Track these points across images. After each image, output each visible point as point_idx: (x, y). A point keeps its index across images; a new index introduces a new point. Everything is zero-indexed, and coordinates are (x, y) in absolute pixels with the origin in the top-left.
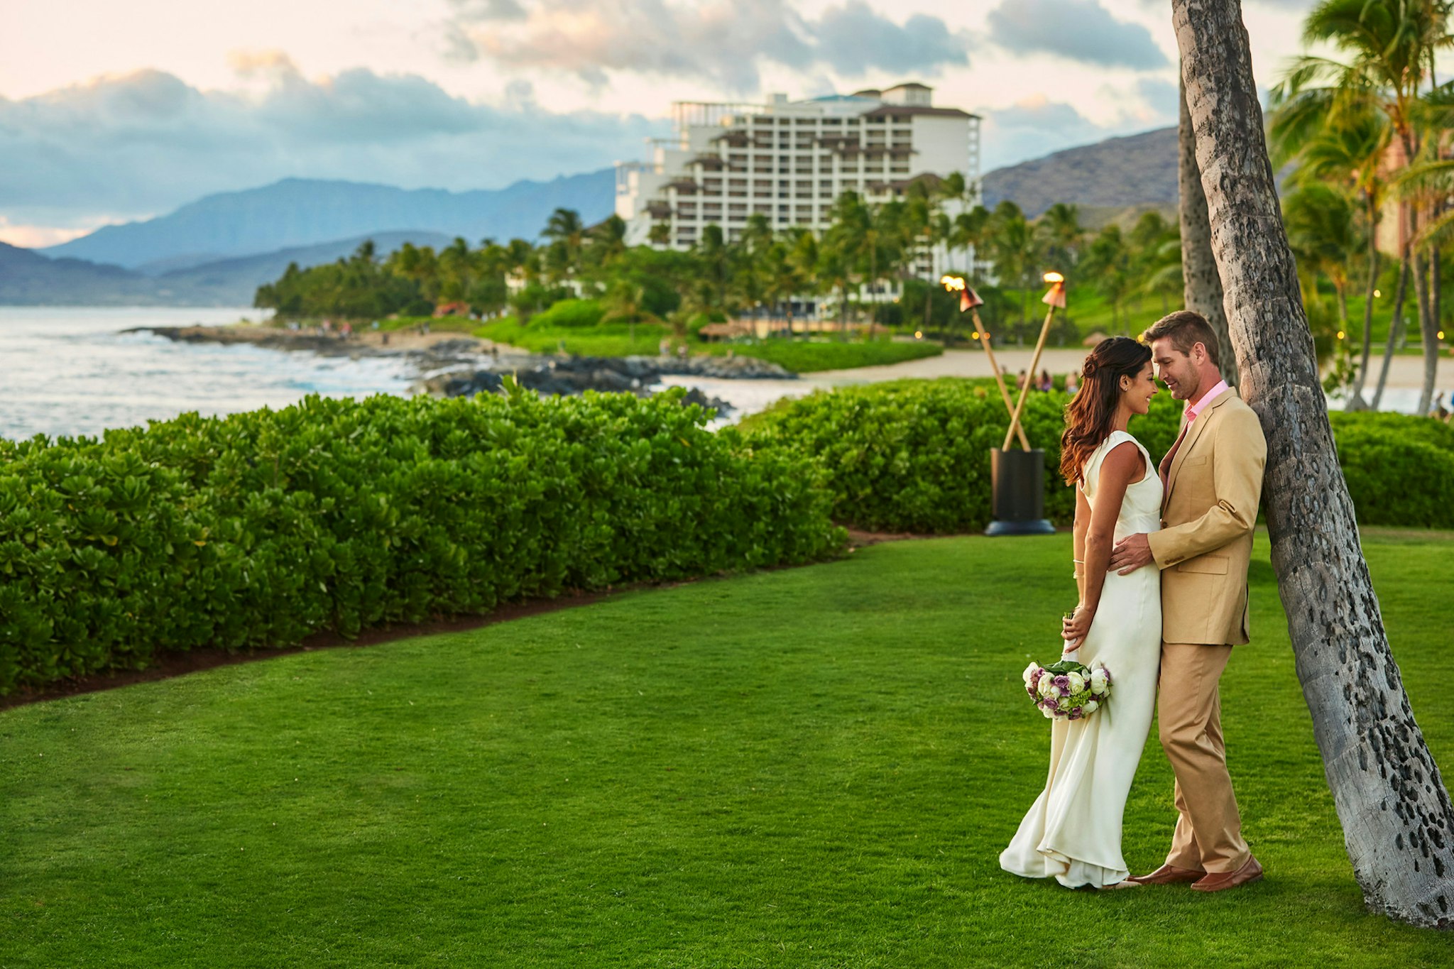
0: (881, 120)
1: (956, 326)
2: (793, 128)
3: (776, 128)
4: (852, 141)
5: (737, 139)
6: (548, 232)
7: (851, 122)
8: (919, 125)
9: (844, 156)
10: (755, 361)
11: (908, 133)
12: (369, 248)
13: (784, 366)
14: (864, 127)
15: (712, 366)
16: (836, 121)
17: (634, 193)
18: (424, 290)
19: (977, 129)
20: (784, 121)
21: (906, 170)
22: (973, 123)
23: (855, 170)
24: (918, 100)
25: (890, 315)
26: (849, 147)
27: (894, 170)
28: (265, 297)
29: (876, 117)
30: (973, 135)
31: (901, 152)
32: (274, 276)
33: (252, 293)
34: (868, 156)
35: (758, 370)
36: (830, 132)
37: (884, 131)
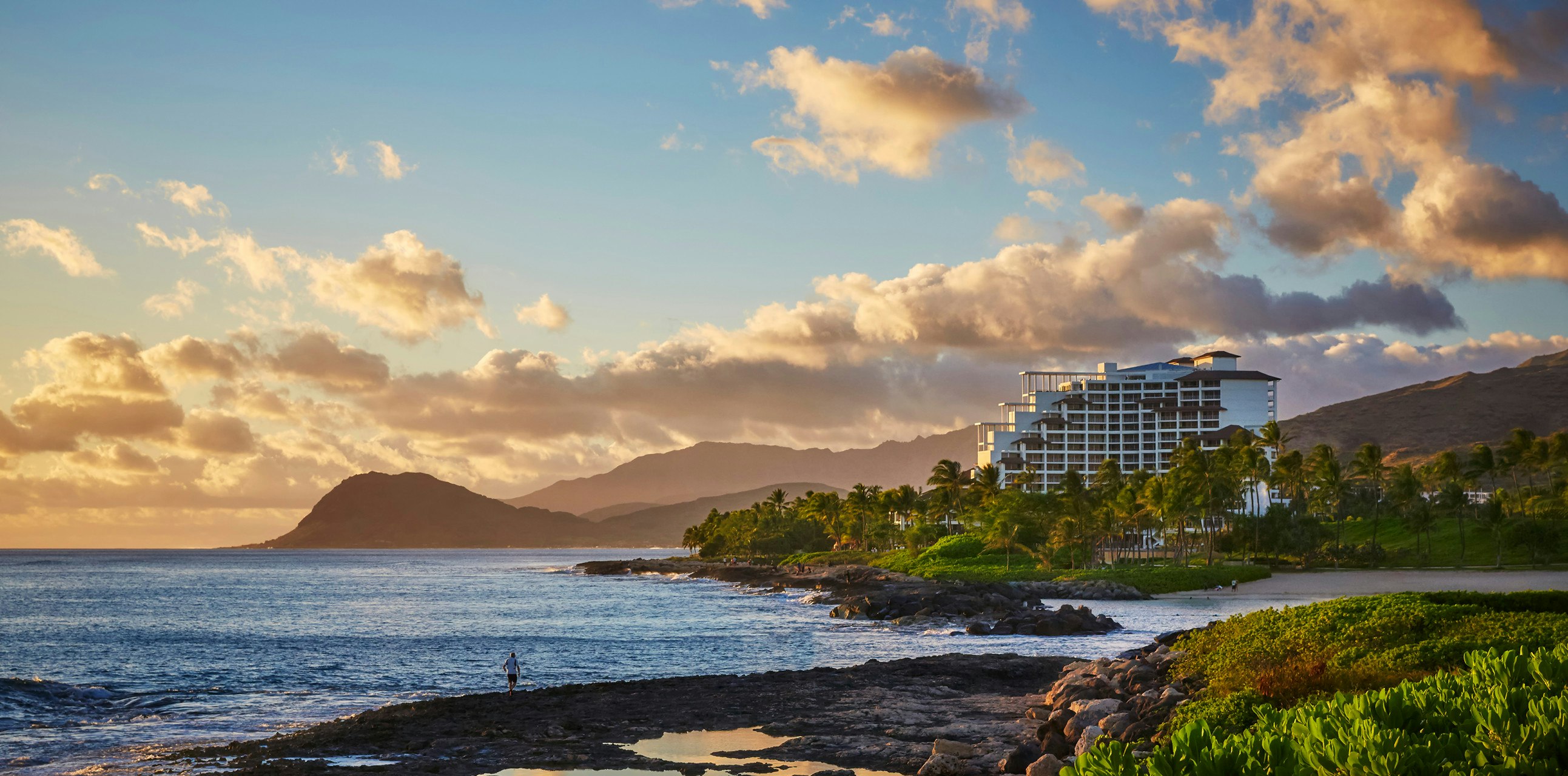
0: (1195, 384)
1: (1281, 552)
2: (1121, 392)
3: (1107, 392)
4: (1171, 401)
5: (1075, 401)
6: (933, 480)
7: (1169, 386)
8: (1225, 385)
9: (1164, 415)
10: (1114, 585)
11: (1218, 393)
12: (779, 496)
13: (1138, 588)
14: (1179, 390)
15: (1078, 589)
16: (1157, 386)
17: (991, 448)
18: (830, 530)
19: (1273, 389)
20: (1115, 387)
21: (1216, 424)
22: (1271, 383)
23: (1174, 425)
24: (1225, 365)
25: (1225, 544)
26: (1169, 407)
27: (1205, 424)
28: (693, 536)
29: (1190, 381)
30: (1271, 394)
31: (1213, 409)
32: (699, 520)
33: (681, 537)
34: (1184, 414)
35: (1117, 591)
36: (1152, 395)
37: (1197, 393)
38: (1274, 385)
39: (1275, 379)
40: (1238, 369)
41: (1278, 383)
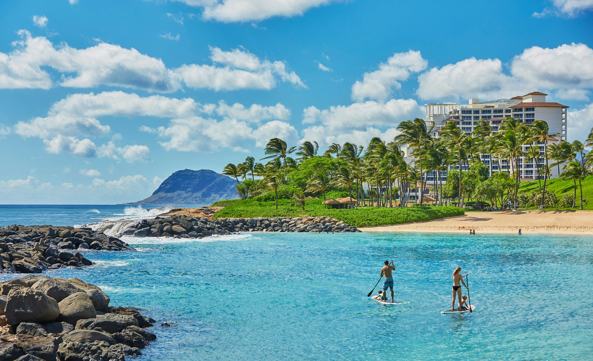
0: (521, 110)
2: (480, 115)
3: (472, 115)
5: (454, 120)
7: (507, 111)
8: (538, 110)
11: (533, 114)
14: (512, 113)
19: (565, 113)
20: (477, 112)
22: (564, 110)
24: (539, 99)
29: (519, 108)
30: (563, 115)
36: (498, 116)
37: (521, 115)
38: (566, 111)
39: (566, 107)
40: (546, 102)
41: (568, 109)
